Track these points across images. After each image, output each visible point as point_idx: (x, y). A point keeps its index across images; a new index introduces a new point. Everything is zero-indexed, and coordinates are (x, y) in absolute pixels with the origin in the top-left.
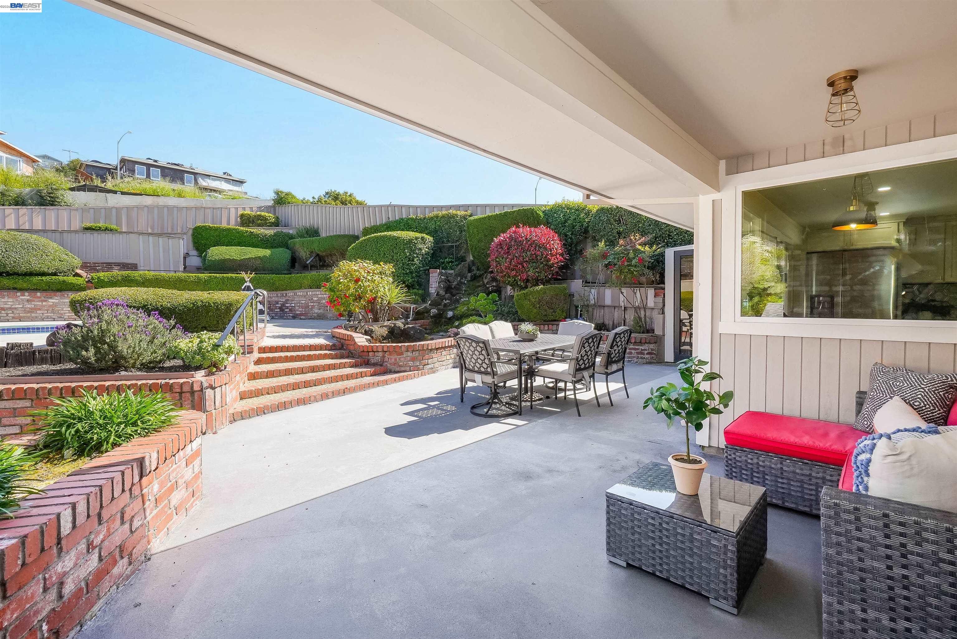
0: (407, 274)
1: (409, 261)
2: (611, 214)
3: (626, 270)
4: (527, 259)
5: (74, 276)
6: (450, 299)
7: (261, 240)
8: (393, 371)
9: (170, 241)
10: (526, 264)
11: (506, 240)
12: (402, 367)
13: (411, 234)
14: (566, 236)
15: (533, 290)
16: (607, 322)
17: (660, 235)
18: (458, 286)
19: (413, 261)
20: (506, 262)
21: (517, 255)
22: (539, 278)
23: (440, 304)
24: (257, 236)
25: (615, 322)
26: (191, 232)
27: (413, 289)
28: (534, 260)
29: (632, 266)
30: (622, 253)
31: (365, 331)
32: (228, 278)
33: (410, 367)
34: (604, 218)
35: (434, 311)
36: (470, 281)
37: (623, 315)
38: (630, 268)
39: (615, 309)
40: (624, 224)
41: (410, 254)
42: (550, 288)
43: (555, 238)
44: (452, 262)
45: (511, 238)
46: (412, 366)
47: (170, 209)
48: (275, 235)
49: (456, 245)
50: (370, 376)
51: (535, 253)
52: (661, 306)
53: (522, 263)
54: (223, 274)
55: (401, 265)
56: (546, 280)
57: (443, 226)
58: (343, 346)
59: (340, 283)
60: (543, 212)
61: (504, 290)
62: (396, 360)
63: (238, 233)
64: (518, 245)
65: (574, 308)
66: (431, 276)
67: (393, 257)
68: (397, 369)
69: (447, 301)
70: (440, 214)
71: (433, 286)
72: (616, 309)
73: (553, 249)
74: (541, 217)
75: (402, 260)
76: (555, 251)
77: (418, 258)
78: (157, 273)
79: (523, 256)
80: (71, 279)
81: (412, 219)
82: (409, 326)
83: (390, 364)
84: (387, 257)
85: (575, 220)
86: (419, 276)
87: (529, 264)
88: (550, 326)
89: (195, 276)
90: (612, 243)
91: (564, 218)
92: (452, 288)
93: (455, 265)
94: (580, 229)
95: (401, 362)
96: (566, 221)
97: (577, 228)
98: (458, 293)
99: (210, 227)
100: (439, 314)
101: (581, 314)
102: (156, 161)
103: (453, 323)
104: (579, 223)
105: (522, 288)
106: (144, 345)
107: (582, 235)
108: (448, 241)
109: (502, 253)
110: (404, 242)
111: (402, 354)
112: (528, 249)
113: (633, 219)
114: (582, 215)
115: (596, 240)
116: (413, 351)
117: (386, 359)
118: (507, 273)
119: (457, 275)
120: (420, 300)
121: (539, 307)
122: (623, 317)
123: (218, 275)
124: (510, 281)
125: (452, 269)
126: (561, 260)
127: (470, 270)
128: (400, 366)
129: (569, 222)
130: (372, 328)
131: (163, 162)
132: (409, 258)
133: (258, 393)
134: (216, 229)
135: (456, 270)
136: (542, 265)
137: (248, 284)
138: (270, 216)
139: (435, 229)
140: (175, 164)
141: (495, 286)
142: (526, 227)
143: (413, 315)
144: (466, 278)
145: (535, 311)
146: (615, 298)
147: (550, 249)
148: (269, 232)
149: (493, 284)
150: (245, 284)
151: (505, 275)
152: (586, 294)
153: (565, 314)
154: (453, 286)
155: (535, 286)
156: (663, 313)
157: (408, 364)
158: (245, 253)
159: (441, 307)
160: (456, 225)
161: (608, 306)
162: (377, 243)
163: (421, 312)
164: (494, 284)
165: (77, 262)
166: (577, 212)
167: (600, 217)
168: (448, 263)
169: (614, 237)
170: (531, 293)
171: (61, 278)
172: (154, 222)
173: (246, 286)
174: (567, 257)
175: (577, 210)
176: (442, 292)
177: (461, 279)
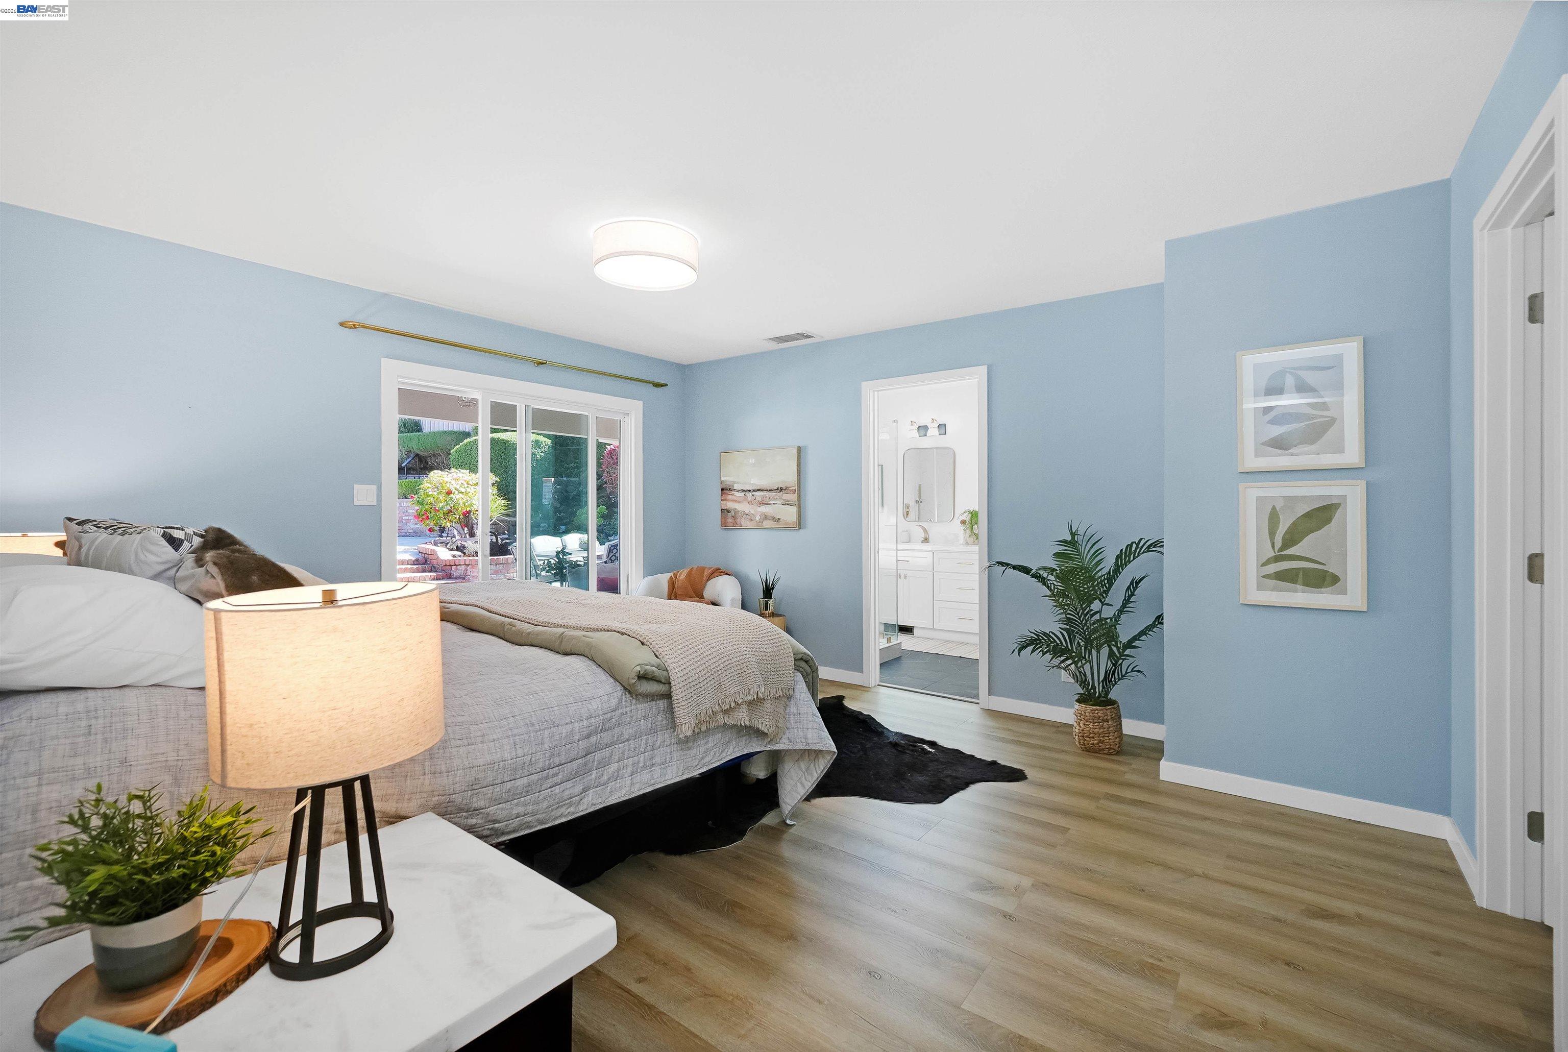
6: (565, 512)
23: (552, 518)
31: (457, 547)
35: (544, 525)
58: (426, 561)
59: (428, 496)
66: (545, 486)
69: (561, 515)
71: (547, 497)
116: (496, 564)
130: (465, 543)
154: (571, 498)
176: (557, 504)
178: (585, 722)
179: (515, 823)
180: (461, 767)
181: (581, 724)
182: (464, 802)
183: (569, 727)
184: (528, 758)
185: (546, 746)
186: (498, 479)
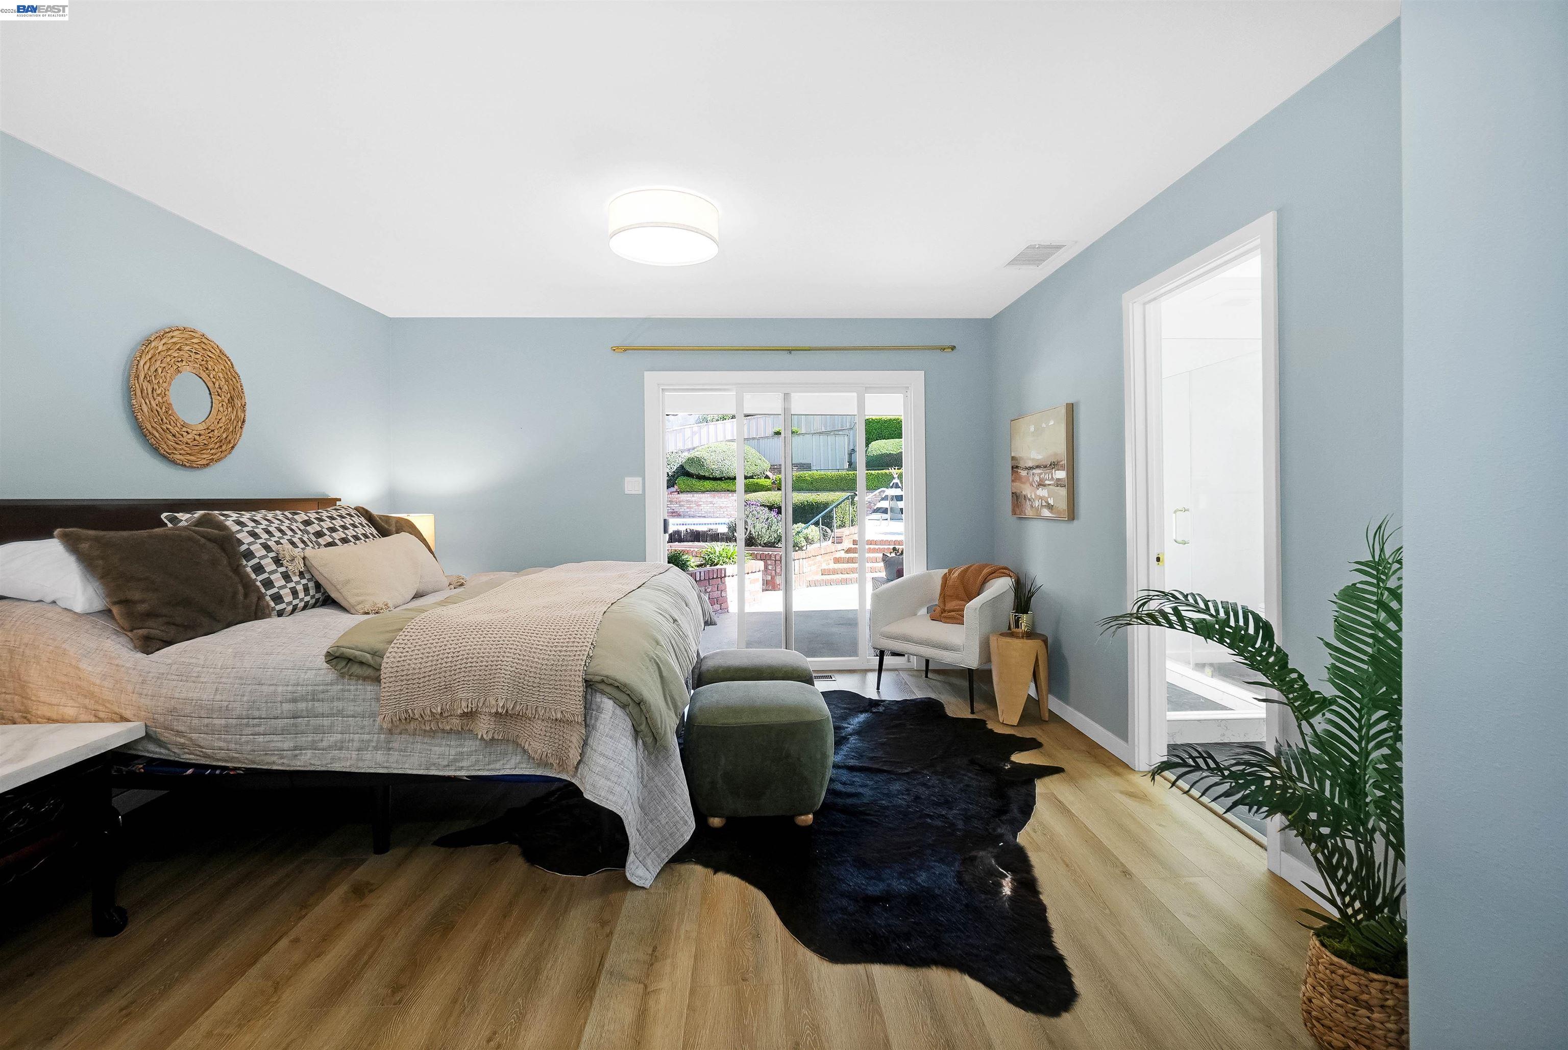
5: (765, 478)
9: (838, 438)
32: (882, 474)
54: (879, 470)
78: (822, 472)
80: (763, 481)
106: (764, 530)
123: (873, 472)
133: (834, 572)
165: (767, 465)
171: (756, 481)
178: (290, 688)
179: (222, 754)
180: (164, 695)
181: (285, 688)
182: (166, 722)
183: (273, 688)
184: (225, 704)
185: (245, 699)
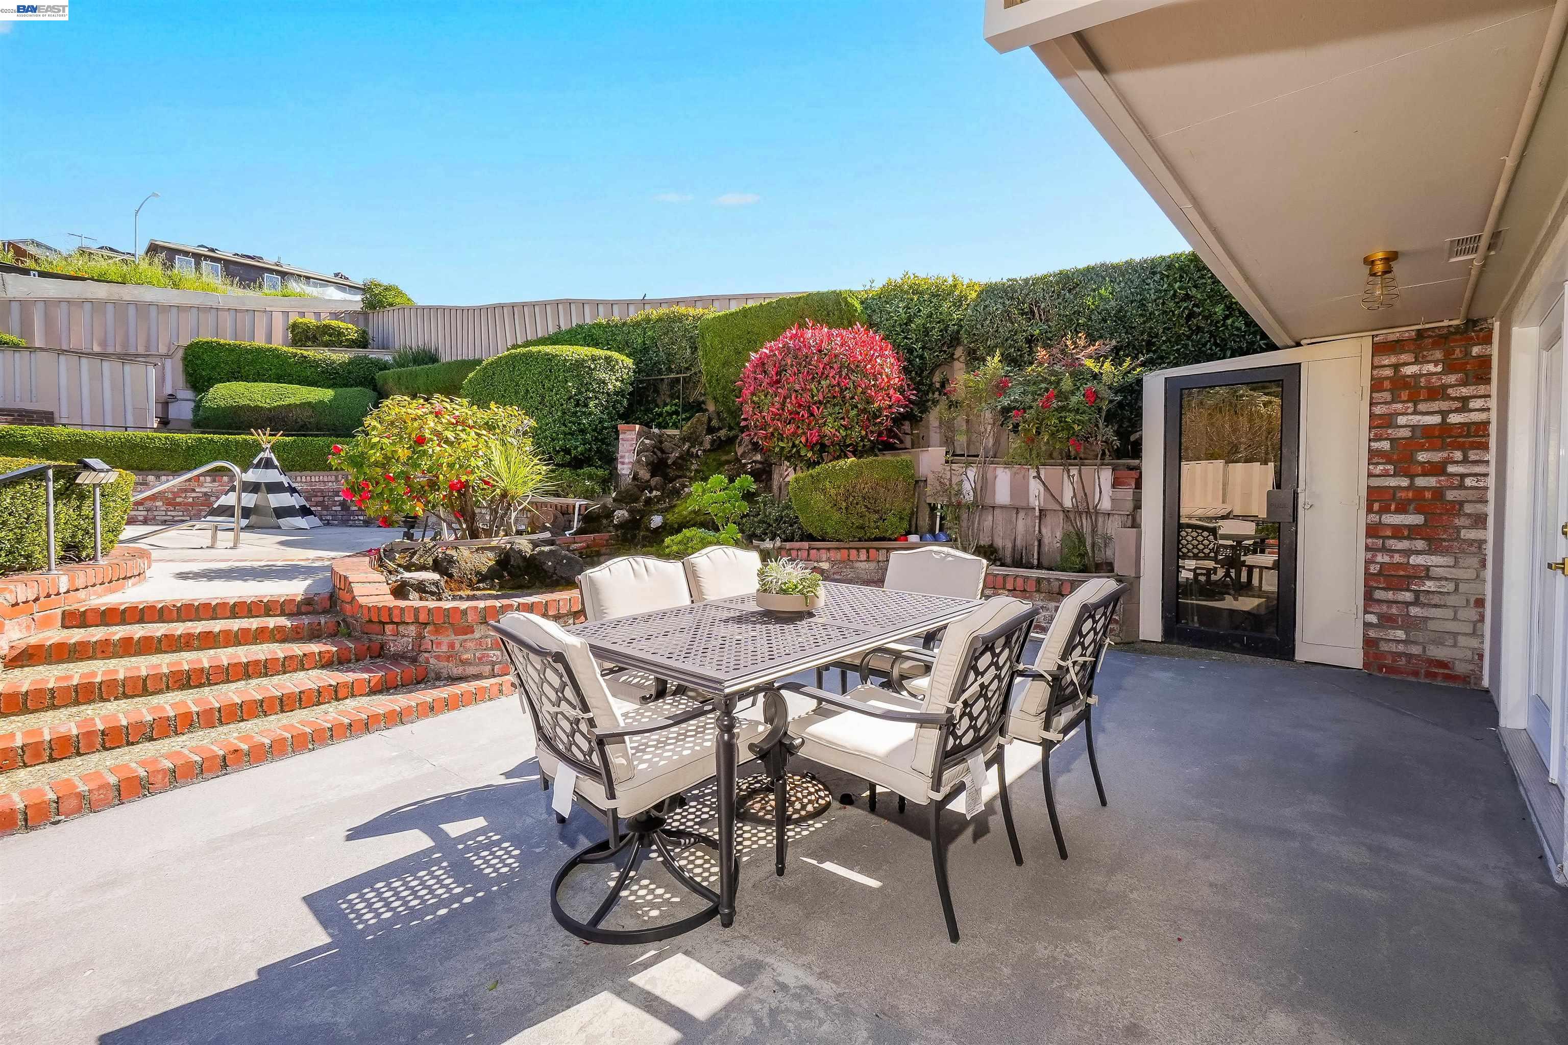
0: (572, 434)
1: (577, 405)
2: (1012, 298)
3: (1054, 421)
4: (821, 398)
6: (662, 488)
7: (323, 372)
8: (445, 675)
9: (127, 368)
10: (818, 408)
11: (775, 355)
12: (470, 664)
13: (584, 351)
14: (911, 351)
15: (834, 467)
16: (999, 543)
17: (1129, 343)
18: (680, 461)
19: (586, 406)
20: (773, 404)
21: (797, 387)
22: (848, 442)
23: (636, 500)
24: (315, 364)
25: (1018, 542)
26: (180, 353)
27: (590, 466)
28: (837, 398)
29: (1070, 411)
30: (1045, 380)
32: (237, 442)
33: (493, 664)
34: (997, 308)
35: (621, 514)
36: (709, 450)
37: (1037, 528)
38: (1063, 414)
39: (1017, 513)
40: (1041, 320)
41: (580, 393)
42: (871, 463)
43: (887, 353)
44: (676, 413)
45: (786, 349)
46: (500, 663)
47: (142, 308)
48: (351, 362)
49: (684, 378)
50: (368, 695)
51: (839, 384)
52: (1129, 506)
53: (809, 407)
54: (231, 434)
55: (559, 414)
56: (864, 445)
57: (659, 338)
58: (334, 605)
60: (862, 303)
61: (777, 471)
62: (452, 646)
63: (278, 357)
64: (800, 364)
65: (927, 511)
66: (623, 440)
67: (543, 398)
68: (457, 671)
69: (654, 493)
70: (655, 314)
71: (627, 460)
72: (1022, 515)
73: (880, 374)
74: (856, 310)
75: (562, 405)
76: (886, 380)
77: (597, 402)
79: (811, 390)
81: (600, 325)
82: (543, 548)
83: (438, 658)
84: (532, 397)
85: (931, 317)
86: (603, 441)
87: (826, 408)
88: (872, 551)
89: (166, 438)
90: (1014, 361)
91: (905, 313)
92: (668, 466)
93: (683, 420)
94: (942, 336)
95: (467, 650)
96: (910, 320)
97: (935, 334)
98: (680, 477)
99: (219, 344)
100: (630, 521)
101: (941, 525)
102: (212, 250)
103: (663, 541)
104: (939, 322)
105: (811, 464)
107: (945, 351)
108: (670, 370)
109: (764, 384)
110: (565, 366)
111: (469, 630)
112: (823, 373)
113: (1065, 307)
114: (946, 305)
115: (975, 359)
117: (426, 644)
118: (776, 429)
119: (684, 440)
120: (598, 489)
121: (847, 508)
122: (1037, 532)
123: (216, 437)
124: (783, 448)
125: (677, 428)
126: (899, 400)
127: (711, 430)
128: (464, 663)
129: (918, 321)
131: (227, 251)
132: (578, 401)
134: (232, 349)
135: (684, 428)
136: (854, 412)
137: (266, 454)
138: (351, 330)
139: (645, 344)
140: (249, 257)
141: (760, 463)
142: (822, 326)
143: (578, 521)
144: (701, 444)
145: (836, 516)
146: (1019, 489)
147: (874, 374)
148: (340, 356)
149: (754, 458)
150: (261, 455)
151: (772, 434)
152: (955, 480)
153: (905, 525)
154: (670, 462)
155: (838, 458)
156: (1135, 524)
157: (488, 656)
158: (281, 396)
159: (639, 505)
160: (684, 336)
161: (1002, 507)
162: (514, 368)
163: (594, 516)
164: (758, 457)
166: (934, 300)
167: (986, 307)
168: (670, 414)
169: (1018, 350)
170: (829, 475)
172: (106, 333)
173: (261, 459)
174: (912, 397)
175: (934, 295)
176: (644, 474)
177: (690, 447)
186: (533, 423)
